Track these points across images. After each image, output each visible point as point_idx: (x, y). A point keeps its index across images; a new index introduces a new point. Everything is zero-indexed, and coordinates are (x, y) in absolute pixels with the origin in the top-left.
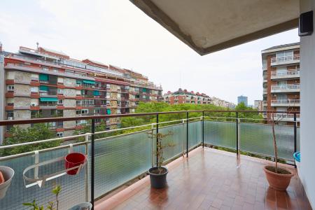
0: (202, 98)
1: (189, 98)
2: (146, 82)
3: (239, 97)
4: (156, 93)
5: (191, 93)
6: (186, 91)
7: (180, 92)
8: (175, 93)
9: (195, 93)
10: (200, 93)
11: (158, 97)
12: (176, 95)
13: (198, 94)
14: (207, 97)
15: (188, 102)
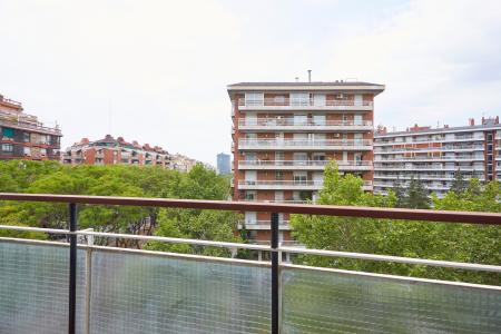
0: (155, 154)
1: (127, 154)
2: (14, 114)
3: (219, 156)
4: (44, 140)
5: (134, 146)
6: (121, 139)
7: (108, 140)
8: (98, 144)
9: (141, 144)
10: (152, 146)
11: (49, 151)
12: (97, 148)
13: (146, 148)
14: (163, 153)
15: (125, 161)
